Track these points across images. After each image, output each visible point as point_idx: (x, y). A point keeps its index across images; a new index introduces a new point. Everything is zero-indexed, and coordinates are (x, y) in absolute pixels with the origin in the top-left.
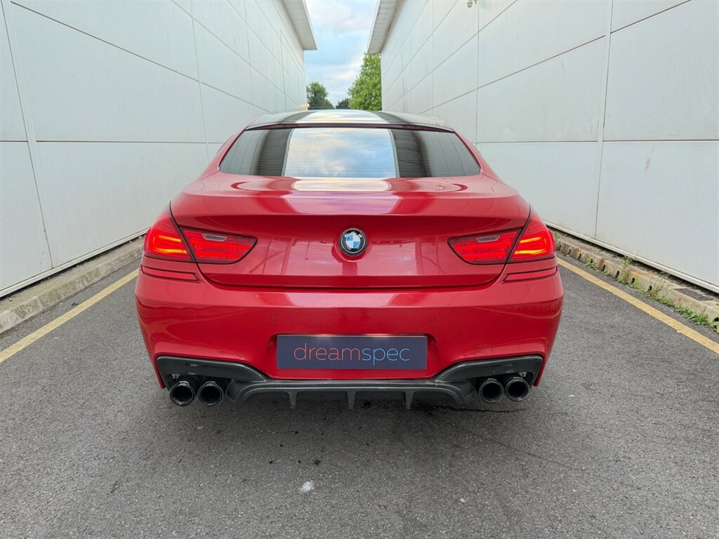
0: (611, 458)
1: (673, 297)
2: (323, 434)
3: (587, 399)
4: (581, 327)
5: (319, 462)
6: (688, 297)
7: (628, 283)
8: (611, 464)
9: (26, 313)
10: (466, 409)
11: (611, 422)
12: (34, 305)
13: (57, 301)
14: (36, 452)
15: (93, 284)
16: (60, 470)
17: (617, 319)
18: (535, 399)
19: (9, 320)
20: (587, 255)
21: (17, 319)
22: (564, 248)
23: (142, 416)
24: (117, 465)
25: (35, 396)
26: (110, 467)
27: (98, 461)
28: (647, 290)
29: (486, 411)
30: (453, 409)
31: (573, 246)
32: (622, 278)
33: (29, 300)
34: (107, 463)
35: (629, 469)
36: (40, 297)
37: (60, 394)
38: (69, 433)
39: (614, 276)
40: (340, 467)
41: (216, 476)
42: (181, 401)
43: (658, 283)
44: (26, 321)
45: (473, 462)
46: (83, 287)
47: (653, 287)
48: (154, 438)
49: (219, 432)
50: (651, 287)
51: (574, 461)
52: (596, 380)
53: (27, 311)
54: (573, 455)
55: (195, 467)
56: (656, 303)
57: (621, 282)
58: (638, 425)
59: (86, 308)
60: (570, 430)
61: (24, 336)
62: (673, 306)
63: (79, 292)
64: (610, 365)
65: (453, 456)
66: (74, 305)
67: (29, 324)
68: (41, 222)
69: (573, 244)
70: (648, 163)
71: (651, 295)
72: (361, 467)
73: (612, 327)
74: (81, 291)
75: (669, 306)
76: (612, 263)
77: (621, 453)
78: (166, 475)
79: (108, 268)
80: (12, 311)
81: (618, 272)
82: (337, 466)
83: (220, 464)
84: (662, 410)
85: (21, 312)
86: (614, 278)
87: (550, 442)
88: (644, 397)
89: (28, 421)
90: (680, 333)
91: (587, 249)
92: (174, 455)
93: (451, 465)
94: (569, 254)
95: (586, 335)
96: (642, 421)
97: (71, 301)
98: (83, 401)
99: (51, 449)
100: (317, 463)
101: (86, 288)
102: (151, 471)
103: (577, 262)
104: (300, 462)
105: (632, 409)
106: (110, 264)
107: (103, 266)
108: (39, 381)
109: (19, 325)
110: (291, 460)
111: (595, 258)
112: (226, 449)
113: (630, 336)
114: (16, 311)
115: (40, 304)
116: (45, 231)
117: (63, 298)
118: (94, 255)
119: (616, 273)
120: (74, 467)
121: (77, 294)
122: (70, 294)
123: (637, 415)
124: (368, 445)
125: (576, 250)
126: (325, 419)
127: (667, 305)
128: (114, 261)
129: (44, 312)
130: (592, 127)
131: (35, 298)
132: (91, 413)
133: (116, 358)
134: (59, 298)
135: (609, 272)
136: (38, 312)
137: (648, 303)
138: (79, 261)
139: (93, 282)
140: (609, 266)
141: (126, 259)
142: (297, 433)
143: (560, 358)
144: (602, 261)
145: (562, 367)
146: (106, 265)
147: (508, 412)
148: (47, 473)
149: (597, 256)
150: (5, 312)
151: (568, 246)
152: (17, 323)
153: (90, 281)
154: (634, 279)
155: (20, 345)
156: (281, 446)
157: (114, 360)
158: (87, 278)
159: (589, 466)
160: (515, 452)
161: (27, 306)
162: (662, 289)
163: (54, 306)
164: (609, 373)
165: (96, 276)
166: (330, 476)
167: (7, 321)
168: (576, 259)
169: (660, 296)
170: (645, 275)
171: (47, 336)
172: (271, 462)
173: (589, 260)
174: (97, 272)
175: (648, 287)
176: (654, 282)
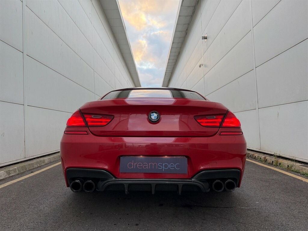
0: (279, 224)
1: (299, 169)
2: (140, 215)
3: (265, 204)
4: (259, 179)
5: (138, 224)
6: (305, 168)
7: (278, 165)
8: (280, 226)
9: (10, 173)
10: (208, 207)
11: (277, 211)
12: (15, 170)
13: (25, 170)
14: (5, 220)
15: (41, 166)
16: (15, 226)
17: (274, 177)
18: (240, 203)
19: (3, 175)
20: (258, 156)
21: (6, 175)
22: (248, 154)
23: (56, 208)
24: (42, 225)
25: (8, 201)
26: (38, 226)
27: (33, 224)
28: (287, 167)
29: (217, 207)
30: (202, 207)
31: (251, 153)
32: (275, 164)
33: (13, 168)
34: (37, 224)
35: (289, 228)
36: (18, 168)
37: (20, 201)
38: (22, 214)
39: (271, 163)
40: (148, 226)
41: (88, 229)
42: (75, 190)
43: (291, 164)
44: (10, 177)
45: (212, 225)
46: (37, 167)
47: (289, 165)
48: (61, 215)
49: (91, 214)
50: (288, 166)
51: (262, 225)
52: (268, 197)
53: (11, 173)
54: (261, 223)
55: (78, 226)
56: (292, 172)
57: (275, 165)
58: (290, 212)
59: (37, 173)
60: (258, 214)
61: (8, 182)
62: (300, 173)
63: (35, 168)
64: (274, 192)
65: (202, 223)
66: (32, 172)
67: (11, 178)
68: (24, 138)
69: (252, 153)
70: (278, 114)
71: (289, 169)
72: (158, 227)
73: (273, 180)
74: (36, 168)
75: (298, 172)
76: (269, 158)
77: (284, 223)
78: (65, 229)
79: (49, 160)
80: (5, 172)
81: (273, 161)
82: (146, 226)
83: (91, 225)
84: (301, 207)
85: (8, 172)
86: (271, 164)
87: (249, 218)
88: (292, 203)
89: (3, 209)
90: (305, 182)
91: (258, 154)
92: (69, 222)
93: (201, 226)
94: (250, 157)
95: (261, 182)
96: (292, 211)
97: (31, 171)
98: (30, 203)
99: (12, 219)
100: (137, 225)
101: (38, 167)
102: (58, 227)
103: (254, 160)
104: (129, 224)
105: (287, 207)
106: (50, 159)
107: (46, 159)
108: (12, 196)
109: (6, 178)
110: (124, 224)
111: (262, 157)
112: (94, 220)
113: (282, 183)
114: (7, 172)
115: (17, 171)
116: (25, 142)
117: (28, 169)
118: (44, 155)
119: (272, 162)
120: (22, 226)
121: (34, 169)
122: (31, 169)
123: (290, 209)
124: (161, 219)
125: (253, 155)
126: (141, 210)
127: (297, 172)
128: (52, 158)
129: (18, 174)
130: (253, 104)
131: (15, 168)
132: (33, 207)
133: (47, 189)
134: (26, 169)
135: (269, 162)
136: (15, 174)
137: (288, 172)
138: (37, 157)
139: (41, 165)
140: (268, 159)
141: (57, 158)
142: (128, 214)
143: (250, 190)
144: (265, 158)
145: (252, 193)
146: (48, 159)
147: (228, 208)
148: (9, 228)
149: (262, 156)
150: (2, 172)
151: (250, 153)
152: (6, 177)
153: (40, 165)
154: (280, 163)
155: (6, 185)
156: (120, 219)
157: (46, 190)
158: (39, 163)
159: (269, 227)
160: (232, 222)
161: (11, 170)
162: (293, 166)
163: (23, 173)
164: (274, 195)
165: (43, 163)
166: (143, 230)
167: (2, 176)
168: (253, 159)
169: (293, 169)
170: (285, 161)
171: (18, 182)
172: (115, 224)
173: (259, 158)
174: (44, 161)
175: (287, 166)
176: (289, 163)
